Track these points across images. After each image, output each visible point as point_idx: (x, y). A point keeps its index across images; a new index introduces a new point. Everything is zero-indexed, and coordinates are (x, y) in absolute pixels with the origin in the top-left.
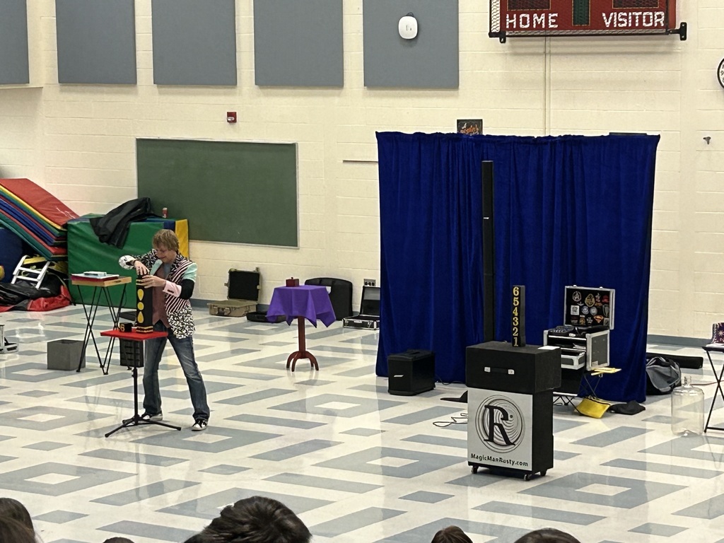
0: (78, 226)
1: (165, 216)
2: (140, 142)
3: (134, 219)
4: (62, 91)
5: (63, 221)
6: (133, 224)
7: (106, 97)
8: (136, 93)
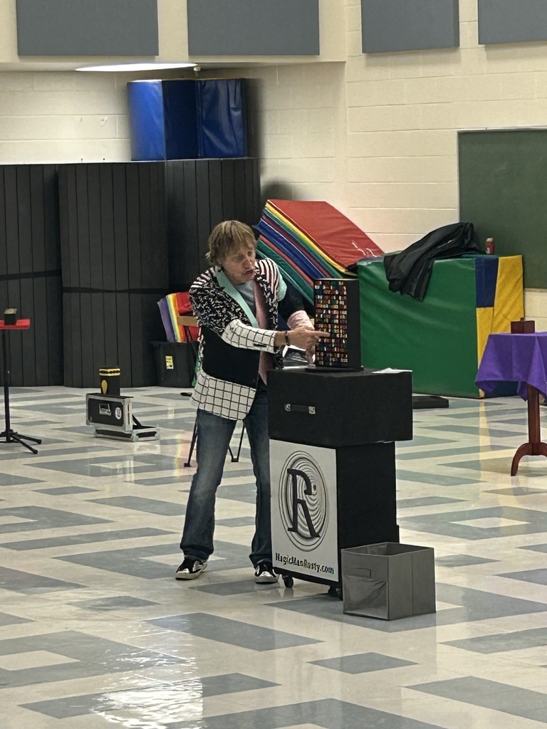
0: (370, 268)
1: (488, 251)
2: (463, 136)
3: (441, 255)
4: (368, 65)
5: (351, 261)
6: (436, 262)
7: (421, 71)
8: (458, 61)
